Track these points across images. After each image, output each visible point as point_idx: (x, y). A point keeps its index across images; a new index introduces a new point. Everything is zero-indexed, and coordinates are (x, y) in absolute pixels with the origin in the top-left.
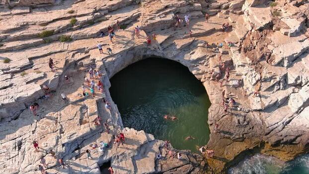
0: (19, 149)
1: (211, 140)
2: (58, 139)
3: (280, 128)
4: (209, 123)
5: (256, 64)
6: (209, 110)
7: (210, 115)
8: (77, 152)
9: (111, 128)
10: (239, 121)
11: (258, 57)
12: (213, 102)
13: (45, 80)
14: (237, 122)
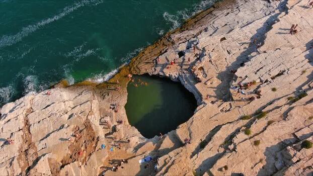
0: (227, 51)
1: (127, 84)
2: (210, 57)
3: (85, 91)
4: (127, 94)
5: (88, 125)
6: (126, 102)
7: (126, 98)
8: (198, 57)
9: (185, 72)
10: (108, 95)
11: (85, 130)
12: (123, 108)
13: (237, 82)
14: (110, 94)
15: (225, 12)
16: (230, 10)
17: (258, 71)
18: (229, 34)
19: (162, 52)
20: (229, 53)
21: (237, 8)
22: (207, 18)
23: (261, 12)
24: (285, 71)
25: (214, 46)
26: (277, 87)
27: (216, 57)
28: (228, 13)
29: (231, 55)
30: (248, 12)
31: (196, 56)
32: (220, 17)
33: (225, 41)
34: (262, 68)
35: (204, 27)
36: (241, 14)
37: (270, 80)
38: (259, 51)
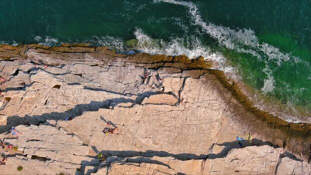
15: (96, 61)
16: (102, 63)
17: (33, 140)
18: (67, 86)
19: (11, 59)
20: (46, 104)
21: (110, 66)
22: (75, 56)
23: (124, 86)
24: (49, 160)
25: (43, 87)
26: (25, 168)
27: (31, 98)
28: (97, 65)
29: (45, 107)
30: (112, 78)
31: (22, 84)
32: (85, 63)
33: (56, 89)
34: (37, 140)
35: (63, 62)
36: (105, 75)
37: (29, 157)
38: (58, 123)
